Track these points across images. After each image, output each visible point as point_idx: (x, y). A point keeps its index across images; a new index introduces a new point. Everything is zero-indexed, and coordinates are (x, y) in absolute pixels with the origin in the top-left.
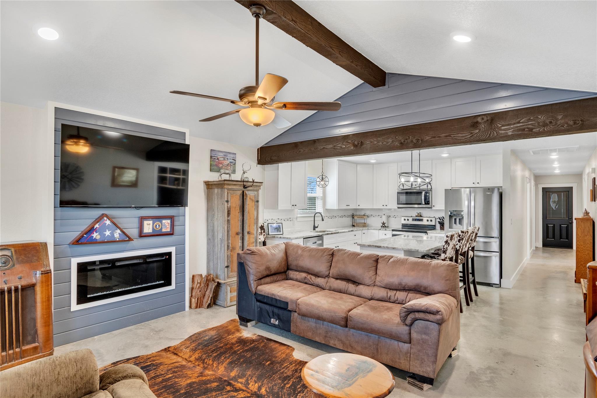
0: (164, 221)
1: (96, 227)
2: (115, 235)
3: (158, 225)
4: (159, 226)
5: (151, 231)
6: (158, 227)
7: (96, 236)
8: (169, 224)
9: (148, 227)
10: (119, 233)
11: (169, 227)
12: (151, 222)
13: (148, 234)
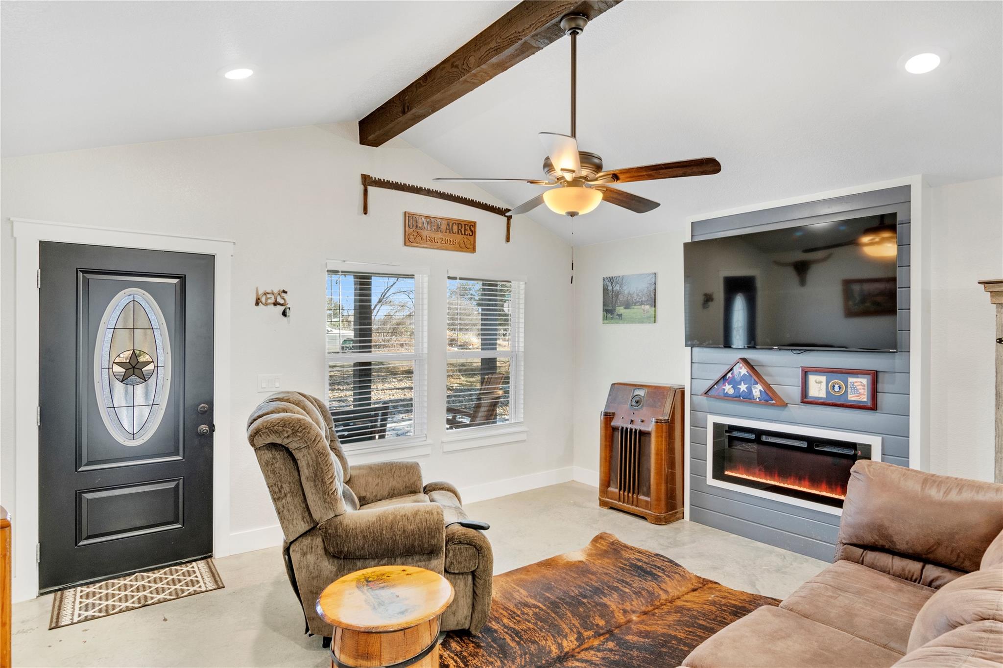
0: (851, 380)
1: (729, 377)
2: (754, 391)
3: (837, 386)
4: (840, 387)
5: (825, 396)
6: (837, 389)
7: (729, 389)
8: (864, 386)
9: (818, 387)
10: (760, 390)
11: (866, 393)
12: (823, 378)
13: (816, 400)
